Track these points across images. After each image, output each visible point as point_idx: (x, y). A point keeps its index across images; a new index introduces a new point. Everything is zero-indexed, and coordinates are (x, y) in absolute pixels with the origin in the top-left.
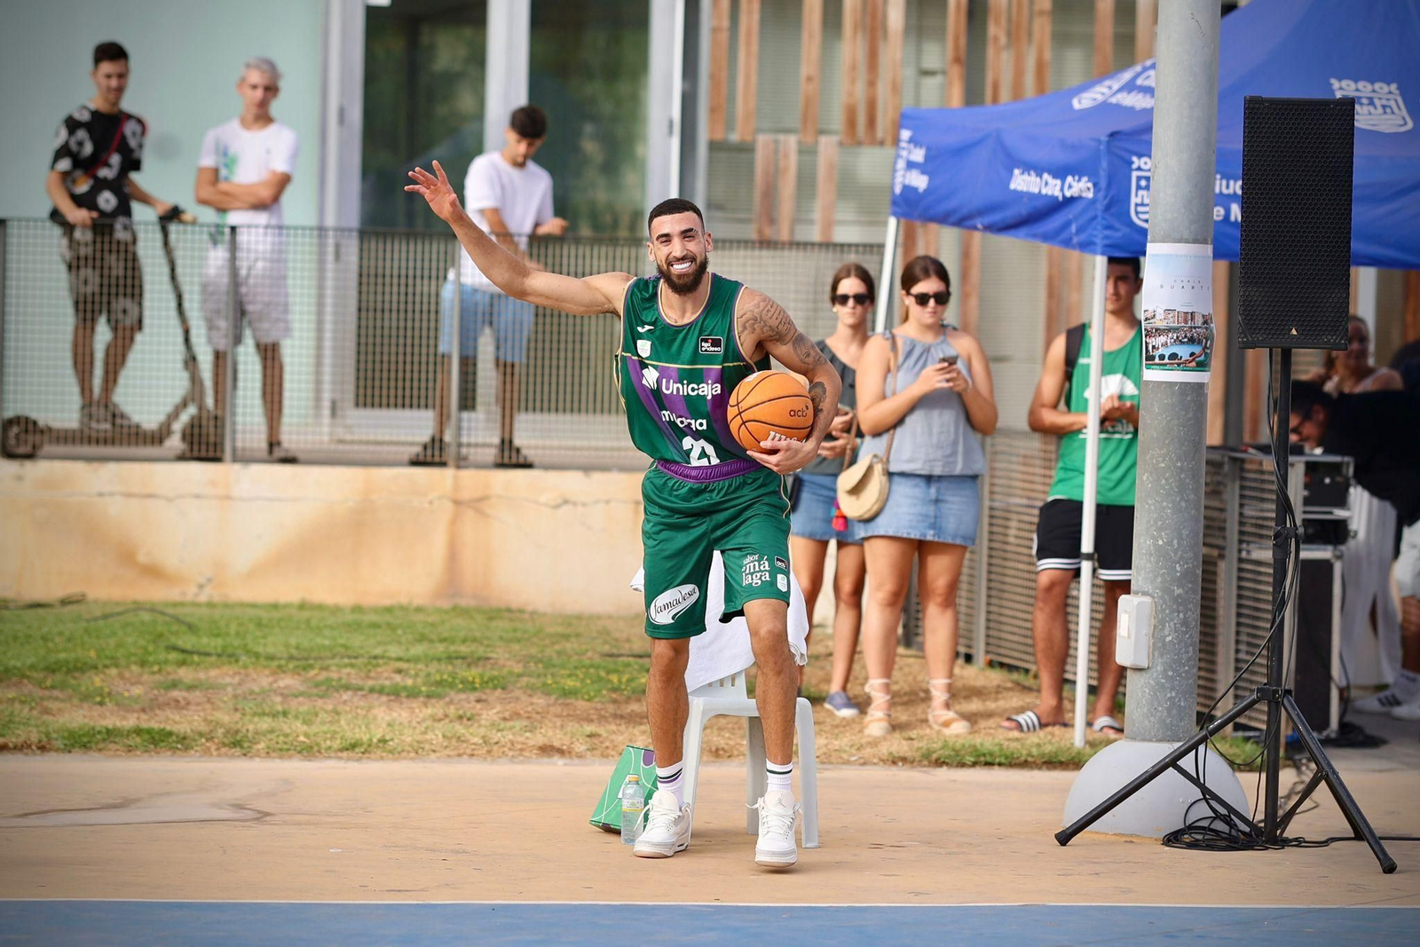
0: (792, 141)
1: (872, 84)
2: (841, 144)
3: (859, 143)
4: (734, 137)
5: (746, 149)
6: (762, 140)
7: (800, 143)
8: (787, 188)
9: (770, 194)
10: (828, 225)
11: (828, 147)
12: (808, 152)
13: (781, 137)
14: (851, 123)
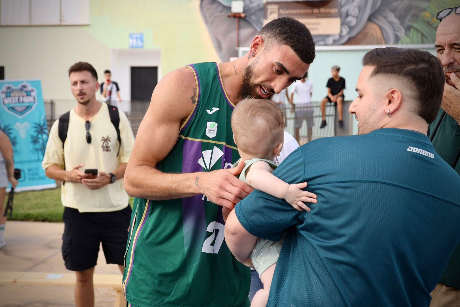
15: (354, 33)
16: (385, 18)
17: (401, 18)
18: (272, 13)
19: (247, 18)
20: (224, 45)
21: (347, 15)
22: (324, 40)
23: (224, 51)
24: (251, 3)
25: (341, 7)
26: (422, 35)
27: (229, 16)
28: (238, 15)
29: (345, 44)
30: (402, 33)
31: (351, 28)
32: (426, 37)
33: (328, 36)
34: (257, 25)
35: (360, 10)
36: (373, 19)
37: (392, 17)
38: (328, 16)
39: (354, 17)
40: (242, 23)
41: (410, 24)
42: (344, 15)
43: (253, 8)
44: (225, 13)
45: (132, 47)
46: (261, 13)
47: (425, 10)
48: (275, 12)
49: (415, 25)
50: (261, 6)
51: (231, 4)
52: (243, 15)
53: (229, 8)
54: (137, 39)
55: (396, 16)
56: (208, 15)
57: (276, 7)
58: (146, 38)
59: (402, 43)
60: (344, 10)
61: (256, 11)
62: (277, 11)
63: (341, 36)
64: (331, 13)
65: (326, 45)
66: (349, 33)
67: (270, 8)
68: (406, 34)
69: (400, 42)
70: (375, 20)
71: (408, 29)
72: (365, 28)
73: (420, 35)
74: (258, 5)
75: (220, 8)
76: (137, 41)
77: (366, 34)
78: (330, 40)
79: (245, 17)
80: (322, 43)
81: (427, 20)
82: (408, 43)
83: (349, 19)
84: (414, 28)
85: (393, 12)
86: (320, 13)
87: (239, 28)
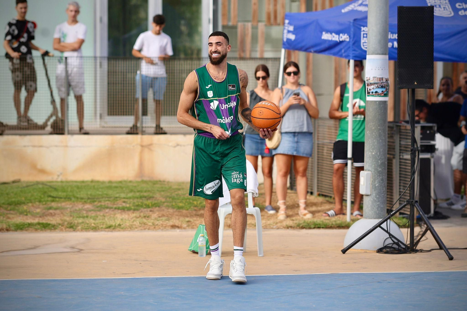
0: (249, 25)
1: (275, 5)
2: (266, 25)
3: (271, 25)
4: (230, 24)
5: (234, 27)
6: (240, 25)
7: (252, 25)
8: (248, 40)
9: (243, 42)
10: (262, 52)
11: (261, 26)
12: (255, 28)
13: (246, 24)
14: (269, 18)
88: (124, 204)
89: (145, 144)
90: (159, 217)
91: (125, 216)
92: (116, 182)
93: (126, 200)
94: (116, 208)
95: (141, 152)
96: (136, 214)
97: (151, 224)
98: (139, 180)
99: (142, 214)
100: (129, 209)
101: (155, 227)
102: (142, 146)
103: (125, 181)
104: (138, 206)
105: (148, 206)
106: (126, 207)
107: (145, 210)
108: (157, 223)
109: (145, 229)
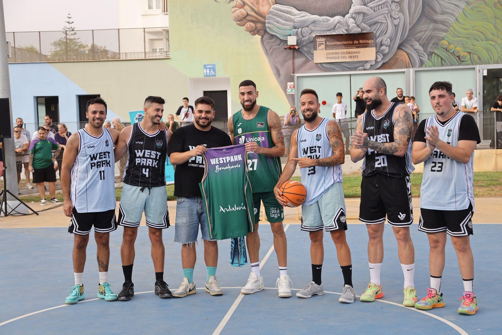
15: (387, 60)
16: (412, 46)
17: (424, 46)
18: (320, 44)
19: (300, 50)
20: (282, 72)
21: (381, 45)
22: (363, 66)
23: (282, 77)
24: (304, 37)
25: (376, 39)
26: (442, 58)
27: (285, 49)
28: (293, 47)
29: (378, 69)
30: (425, 58)
31: (385, 55)
32: (445, 61)
33: (367, 62)
34: (308, 55)
35: (391, 41)
36: (402, 47)
37: (417, 46)
38: (365, 46)
39: (386, 46)
40: (296, 54)
41: (432, 51)
42: (379, 45)
43: (304, 41)
44: (282, 46)
45: (206, 76)
46: (311, 45)
47: (443, 39)
48: (323, 44)
49: (436, 51)
50: (311, 40)
51: (287, 38)
52: (297, 47)
53: (286, 41)
54: (210, 69)
55: (420, 45)
56: (268, 48)
57: (323, 39)
58: (217, 68)
59: (426, 66)
60: (379, 40)
61: (307, 43)
62: (324, 43)
63: (376, 62)
64: (368, 43)
65: (365, 70)
66: (382, 59)
67: (318, 40)
68: (429, 59)
69: (424, 66)
70: (404, 48)
71: (430, 54)
72: (395, 55)
73: (440, 59)
74: (309, 38)
75: (278, 42)
76: (210, 71)
77: (397, 59)
78: (368, 66)
79: (299, 48)
80: (362, 68)
81: (445, 47)
82: (431, 67)
83: (383, 47)
84: (435, 54)
85: (418, 41)
86: (359, 43)
87: (294, 58)
88: (482, 184)
89: (498, 153)
90: (499, 190)
91: (481, 190)
92: (482, 173)
93: (483, 182)
94: (477, 186)
95: (496, 157)
96: (487, 189)
97: (494, 194)
98: (495, 171)
99: (490, 189)
100: (484, 186)
101: (495, 196)
102: (496, 155)
103: (487, 172)
104: (489, 185)
105: (494, 185)
106: (483, 185)
107: (493, 186)
108: (497, 193)
109: (490, 196)
